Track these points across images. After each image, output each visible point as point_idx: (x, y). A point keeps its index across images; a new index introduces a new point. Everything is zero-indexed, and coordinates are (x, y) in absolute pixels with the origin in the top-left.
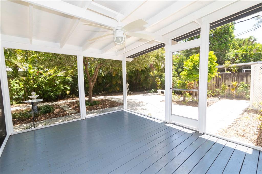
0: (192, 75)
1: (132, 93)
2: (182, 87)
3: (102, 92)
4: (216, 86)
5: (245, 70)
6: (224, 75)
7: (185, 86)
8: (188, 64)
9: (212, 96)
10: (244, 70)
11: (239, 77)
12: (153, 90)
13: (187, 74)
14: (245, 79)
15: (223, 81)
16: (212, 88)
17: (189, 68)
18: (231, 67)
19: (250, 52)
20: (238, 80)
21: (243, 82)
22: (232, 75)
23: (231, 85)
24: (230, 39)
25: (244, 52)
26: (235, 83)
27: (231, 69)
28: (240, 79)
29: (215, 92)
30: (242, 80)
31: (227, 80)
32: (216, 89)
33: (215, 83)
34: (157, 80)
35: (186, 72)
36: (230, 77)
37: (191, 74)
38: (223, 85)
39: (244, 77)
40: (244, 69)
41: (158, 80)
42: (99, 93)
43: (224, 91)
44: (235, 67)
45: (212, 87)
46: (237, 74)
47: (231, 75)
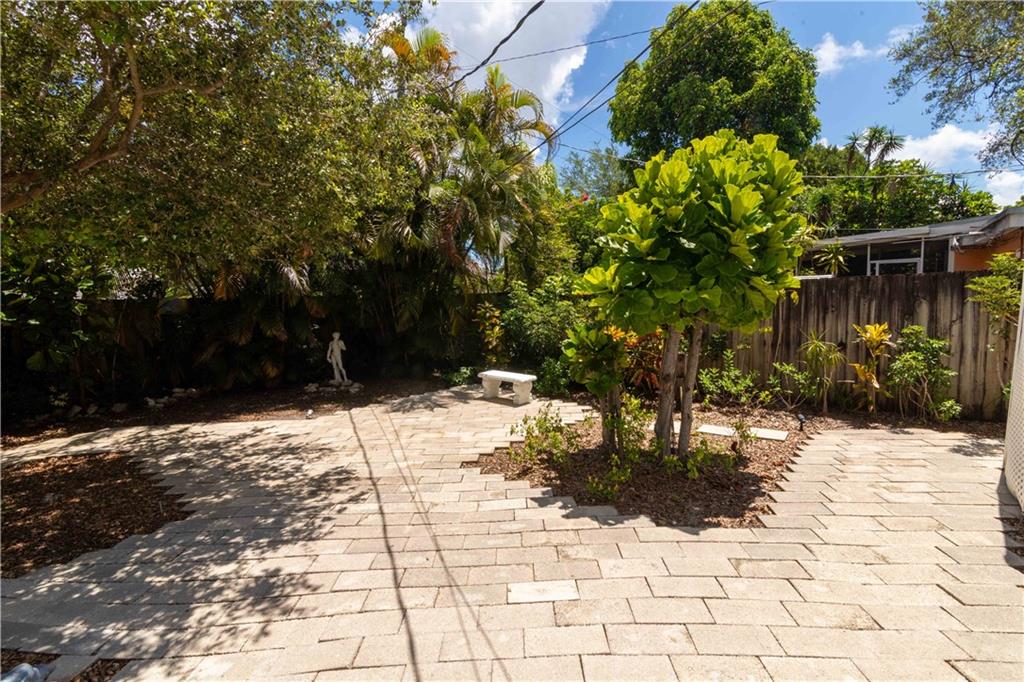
0: (651, 295)
1: (355, 389)
2: (594, 365)
3: (170, 394)
4: (774, 345)
7: (610, 361)
8: (622, 220)
9: (762, 402)
10: (873, 266)
11: (891, 302)
12: (464, 370)
13: (621, 287)
14: (924, 310)
15: (812, 319)
16: (757, 359)
17: (631, 246)
20: (885, 313)
21: (916, 327)
23: (851, 342)
25: (853, 191)
26: (873, 332)
27: (823, 259)
29: (772, 380)
30: (910, 315)
31: (830, 317)
32: (777, 365)
33: (768, 329)
35: (612, 269)
36: (847, 300)
37: (641, 286)
38: (813, 345)
43: (822, 377)
44: (837, 252)
45: (757, 353)
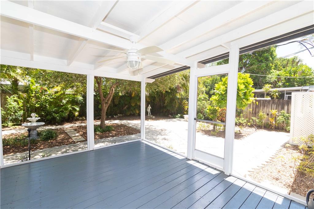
0: (224, 101)
1: (154, 117)
2: (212, 113)
3: (118, 115)
4: (252, 113)
5: (288, 96)
6: (262, 101)
7: (215, 113)
8: (220, 88)
9: (248, 125)
10: (286, 96)
11: (279, 105)
12: (179, 115)
13: (219, 100)
14: (286, 107)
15: (261, 108)
16: (249, 117)
17: (221, 93)
18: (271, 92)
19: (294, 74)
20: (277, 108)
21: (284, 111)
22: (272, 102)
23: (270, 114)
24: (271, 58)
25: (287, 74)
26: (274, 112)
27: (272, 94)
28: (280, 107)
29: (251, 121)
30: (283, 108)
31: (265, 108)
32: (252, 117)
33: (251, 110)
34: (184, 103)
35: (217, 96)
36: (269, 104)
37: (223, 99)
38: (261, 113)
39: (284, 105)
40: (286, 94)
41: (186, 104)
42: (115, 116)
43: (262, 120)
44: (276, 92)
45: (248, 115)
46: (277, 102)
47: (270, 102)
